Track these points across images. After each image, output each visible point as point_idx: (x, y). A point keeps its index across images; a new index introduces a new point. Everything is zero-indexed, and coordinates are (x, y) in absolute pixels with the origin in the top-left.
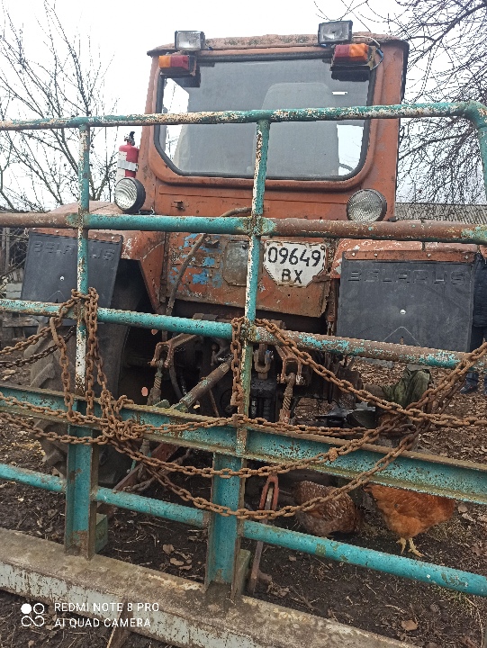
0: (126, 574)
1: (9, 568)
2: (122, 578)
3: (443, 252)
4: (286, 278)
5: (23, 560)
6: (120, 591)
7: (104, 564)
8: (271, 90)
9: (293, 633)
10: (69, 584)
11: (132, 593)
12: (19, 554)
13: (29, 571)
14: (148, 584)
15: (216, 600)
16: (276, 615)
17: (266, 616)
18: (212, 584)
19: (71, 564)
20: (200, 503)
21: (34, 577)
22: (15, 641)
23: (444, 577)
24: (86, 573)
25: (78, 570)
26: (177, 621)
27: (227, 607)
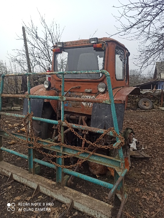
0: (40, 179)
1: (16, 176)
2: (39, 180)
3: (117, 101)
4: (87, 105)
5: (19, 174)
6: (37, 183)
7: (36, 176)
8: (81, 55)
9: (72, 195)
10: (28, 180)
11: (40, 183)
12: (19, 173)
13: (20, 177)
14: (44, 182)
15: (58, 186)
16: (70, 191)
17: (68, 191)
18: (58, 183)
19: (29, 176)
20: (54, 163)
21: (21, 178)
22: (16, 191)
23: (104, 184)
24: (32, 178)
25: (30, 177)
26: (48, 190)
27: (60, 188)
